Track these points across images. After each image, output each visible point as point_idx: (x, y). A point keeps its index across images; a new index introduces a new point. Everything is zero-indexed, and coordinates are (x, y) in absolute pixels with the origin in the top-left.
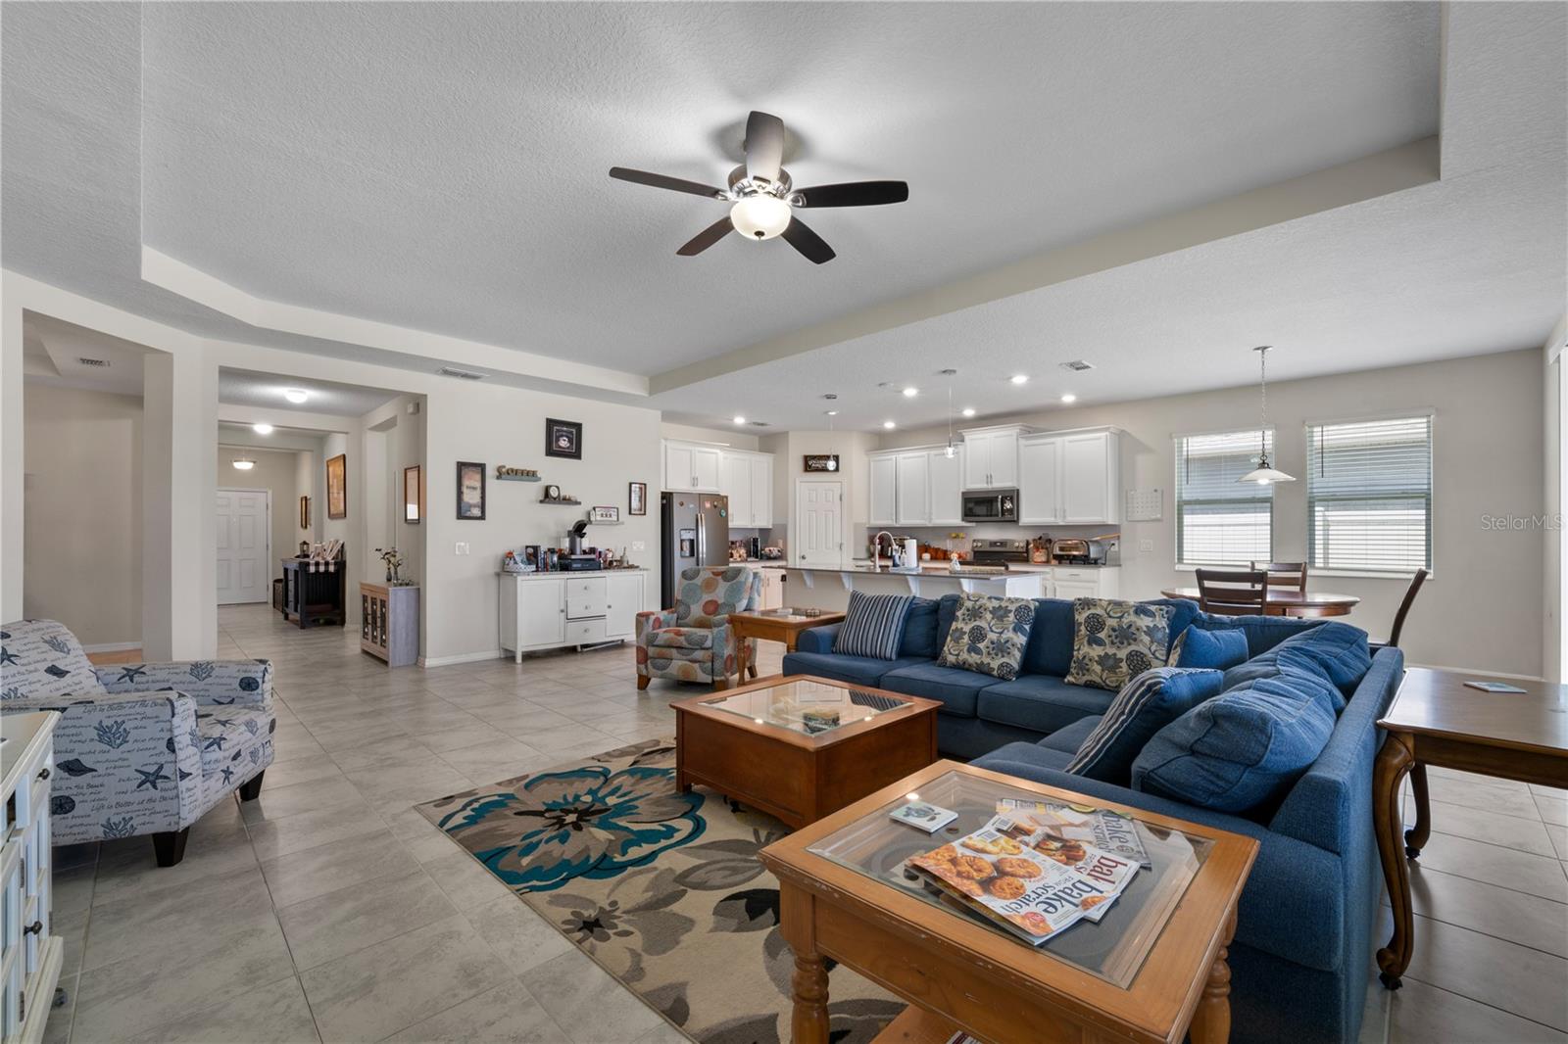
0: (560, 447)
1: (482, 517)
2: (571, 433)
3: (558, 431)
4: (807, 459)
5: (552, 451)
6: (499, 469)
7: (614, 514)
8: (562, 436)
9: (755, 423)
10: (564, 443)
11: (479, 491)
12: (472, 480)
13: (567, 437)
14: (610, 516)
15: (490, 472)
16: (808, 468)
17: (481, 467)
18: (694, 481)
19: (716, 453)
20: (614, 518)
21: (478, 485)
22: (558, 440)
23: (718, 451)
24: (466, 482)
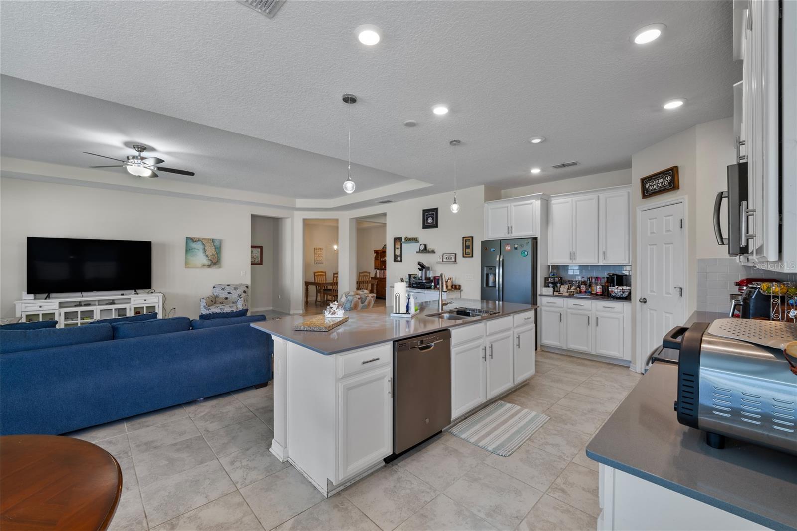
0: (429, 223)
1: (401, 261)
2: (433, 214)
3: (428, 215)
4: (644, 181)
5: (425, 226)
6: (406, 238)
7: (453, 257)
8: (429, 217)
9: (557, 167)
10: (430, 221)
11: (400, 249)
12: (398, 246)
13: (431, 217)
14: (451, 258)
15: (403, 240)
16: (646, 194)
17: (400, 239)
18: (509, 230)
19: (532, 203)
20: (453, 260)
21: (399, 246)
22: (427, 219)
23: (534, 201)
24: (396, 246)
